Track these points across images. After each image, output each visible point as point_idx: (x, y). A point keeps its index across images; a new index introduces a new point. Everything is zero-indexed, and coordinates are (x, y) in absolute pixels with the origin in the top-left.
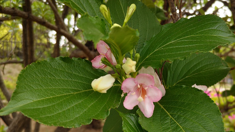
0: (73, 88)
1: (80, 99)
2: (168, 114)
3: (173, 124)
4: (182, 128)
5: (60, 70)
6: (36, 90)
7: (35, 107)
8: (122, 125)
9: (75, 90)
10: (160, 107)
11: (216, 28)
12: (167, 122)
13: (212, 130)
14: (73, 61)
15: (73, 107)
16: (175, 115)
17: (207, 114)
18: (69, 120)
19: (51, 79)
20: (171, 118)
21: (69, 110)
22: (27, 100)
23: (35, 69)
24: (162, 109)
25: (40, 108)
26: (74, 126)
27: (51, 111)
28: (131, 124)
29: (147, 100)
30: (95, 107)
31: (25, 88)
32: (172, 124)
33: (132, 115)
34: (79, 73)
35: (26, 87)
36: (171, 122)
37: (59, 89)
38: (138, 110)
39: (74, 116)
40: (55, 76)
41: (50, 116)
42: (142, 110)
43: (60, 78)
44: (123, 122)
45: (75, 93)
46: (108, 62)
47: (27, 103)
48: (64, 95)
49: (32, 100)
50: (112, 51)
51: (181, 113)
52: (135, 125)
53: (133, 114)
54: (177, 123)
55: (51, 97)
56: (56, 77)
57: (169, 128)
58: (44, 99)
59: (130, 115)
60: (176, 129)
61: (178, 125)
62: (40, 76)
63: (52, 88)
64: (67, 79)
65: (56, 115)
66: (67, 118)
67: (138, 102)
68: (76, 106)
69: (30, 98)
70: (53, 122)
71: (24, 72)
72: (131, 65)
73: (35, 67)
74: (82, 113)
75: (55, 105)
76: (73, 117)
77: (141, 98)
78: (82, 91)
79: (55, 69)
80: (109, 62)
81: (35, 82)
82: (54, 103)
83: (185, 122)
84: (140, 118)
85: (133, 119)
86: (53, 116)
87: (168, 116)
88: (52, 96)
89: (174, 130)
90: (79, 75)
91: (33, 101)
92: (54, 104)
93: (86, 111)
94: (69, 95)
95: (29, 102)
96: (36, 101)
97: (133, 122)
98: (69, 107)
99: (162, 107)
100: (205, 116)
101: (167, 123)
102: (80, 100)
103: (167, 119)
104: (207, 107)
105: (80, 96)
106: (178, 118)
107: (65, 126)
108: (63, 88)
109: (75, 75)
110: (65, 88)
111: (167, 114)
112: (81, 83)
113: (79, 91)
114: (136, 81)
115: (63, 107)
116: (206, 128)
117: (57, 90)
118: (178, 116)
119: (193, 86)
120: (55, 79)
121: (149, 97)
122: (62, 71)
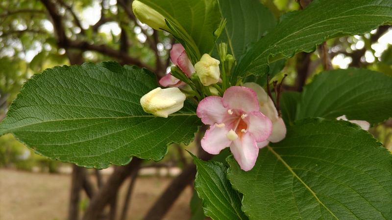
0: (117, 110)
1: (123, 125)
2: (290, 169)
3: (297, 188)
4: (317, 195)
5: (101, 82)
6: (51, 106)
7: (42, 131)
8: (195, 178)
9: (120, 113)
10: (276, 158)
11: (379, 3)
12: (286, 183)
13: (379, 201)
14: (124, 69)
15: (106, 137)
16: (303, 171)
17: (369, 169)
18: (92, 155)
19: (82, 93)
20: (295, 177)
21: (98, 140)
22: (32, 119)
23: (58, 75)
24: (280, 161)
25: (49, 133)
26: (97, 166)
27: (65, 138)
28: (214, 181)
29: (247, 139)
30: (146, 140)
31: (34, 100)
32: (295, 188)
33: (218, 165)
34: (133, 89)
35: (36, 98)
36: (294, 184)
37: (93, 109)
38: (228, 157)
39: (103, 150)
40: (90, 90)
41: (61, 146)
42: (236, 158)
43: (97, 93)
44: (197, 174)
45: (118, 118)
46: (182, 74)
47: (31, 124)
48: (97, 118)
49: (41, 120)
50: (188, 54)
51: (314, 168)
52: (221, 183)
53: (219, 163)
54: (306, 185)
55: (75, 119)
56: (92, 91)
57: (290, 195)
58: (60, 121)
59: (214, 164)
60: (304, 196)
61: (307, 191)
62: (64, 87)
63: (80, 105)
64: (109, 96)
65: (71, 145)
66: (89, 151)
67: (230, 142)
68: (113, 135)
69: (38, 117)
70: (61, 155)
71: (38, 77)
72: (208, 64)
73: (59, 73)
74: (119, 147)
75: (76, 130)
76: (101, 152)
77: (233, 133)
78: (131, 116)
79: (93, 79)
80: (184, 73)
81: (54, 93)
82: (76, 127)
83: (323, 184)
84: (230, 170)
85: (219, 171)
86: (65, 146)
87: (289, 173)
88: (77, 117)
89: (299, 199)
90: (132, 92)
91: (41, 122)
92: (74, 129)
93: (127, 146)
94: (106, 120)
95: (35, 122)
96: (47, 122)
97: (219, 178)
98: (99, 136)
99: (279, 157)
100: (365, 172)
101: (285, 185)
102: (123, 127)
103: (286, 179)
104: (369, 155)
105: (123, 123)
106: (309, 178)
107: (80, 163)
108: (99, 108)
109: (125, 91)
110: (103, 108)
111: (288, 169)
112: (132, 104)
113: (126, 115)
114: (226, 103)
115: (88, 135)
116: (367, 196)
117: (87, 110)
118: (309, 173)
119: (338, 119)
120: (89, 94)
121: (250, 134)
122: (103, 83)
